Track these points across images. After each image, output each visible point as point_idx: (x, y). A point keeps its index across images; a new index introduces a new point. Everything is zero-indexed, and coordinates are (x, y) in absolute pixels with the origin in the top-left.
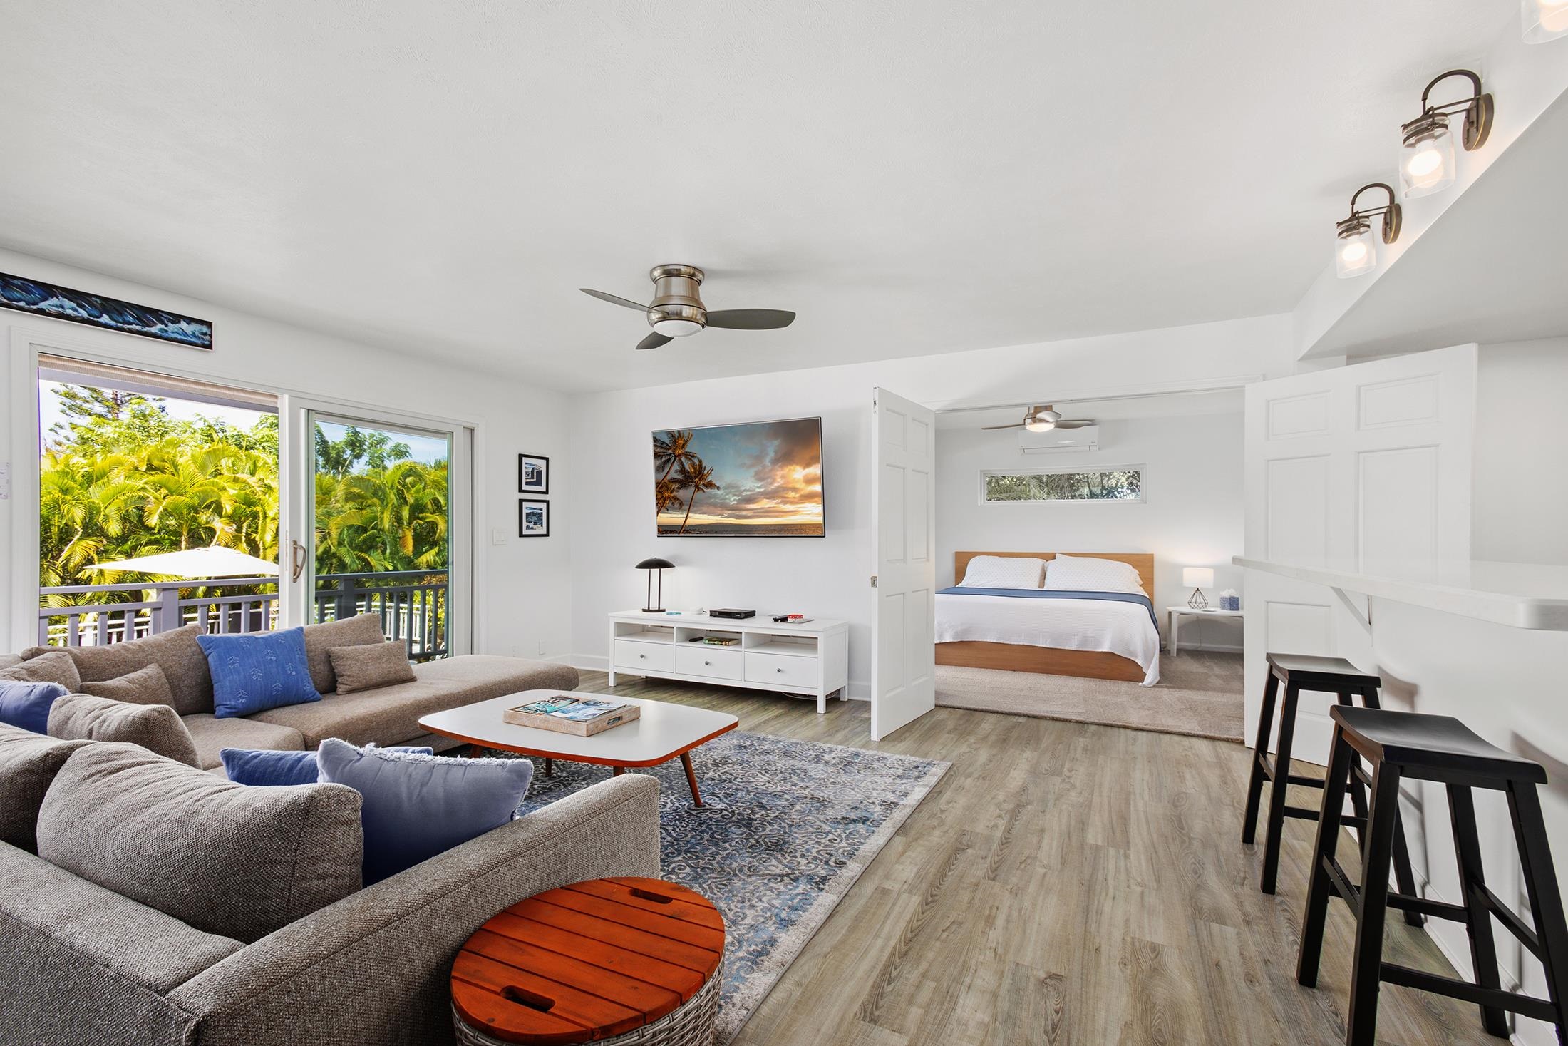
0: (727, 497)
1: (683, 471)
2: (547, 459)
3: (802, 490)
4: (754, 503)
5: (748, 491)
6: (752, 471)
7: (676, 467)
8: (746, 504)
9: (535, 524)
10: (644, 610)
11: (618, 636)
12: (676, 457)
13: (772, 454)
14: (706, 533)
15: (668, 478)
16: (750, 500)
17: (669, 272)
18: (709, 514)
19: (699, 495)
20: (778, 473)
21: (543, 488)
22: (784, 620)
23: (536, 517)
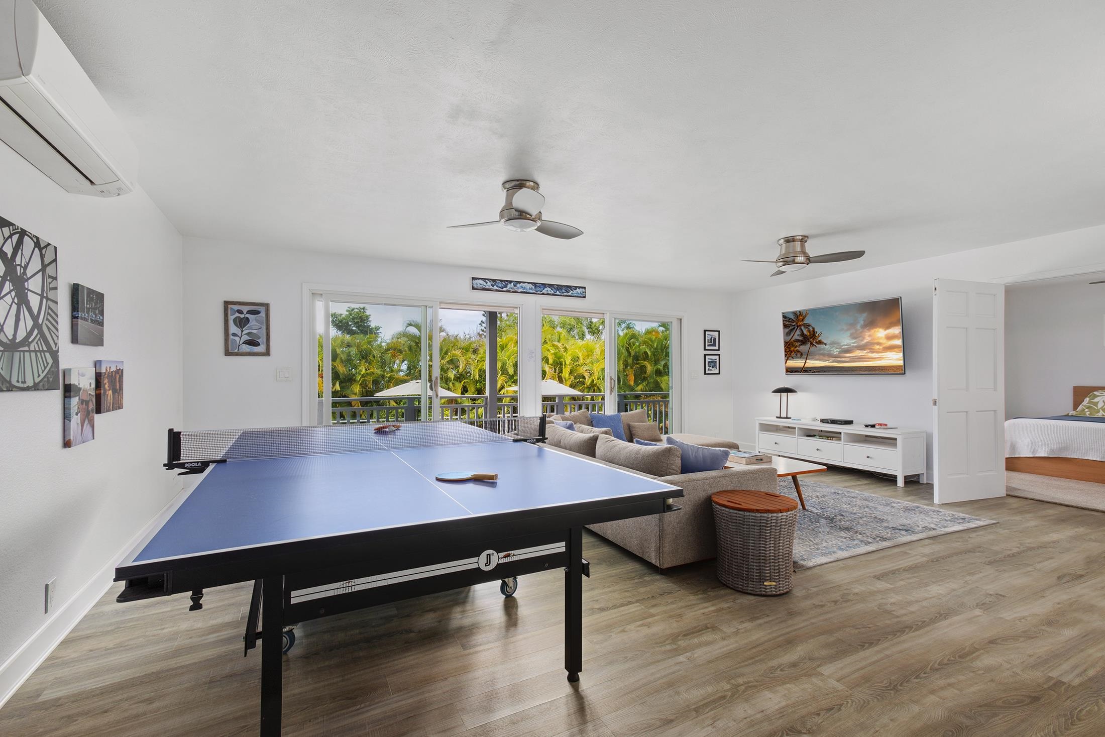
0: (832, 349)
1: (802, 334)
2: (719, 331)
3: (884, 344)
4: (850, 353)
5: (846, 345)
6: (848, 333)
7: (798, 332)
8: (844, 353)
9: (713, 367)
10: (777, 417)
11: (761, 431)
12: (798, 326)
13: (862, 322)
14: (818, 372)
15: (793, 339)
16: (848, 351)
17: (789, 240)
18: (820, 360)
19: (813, 349)
20: (866, 334)
21: (717, 348)
22: (873, 426)
23: (713, 364)
